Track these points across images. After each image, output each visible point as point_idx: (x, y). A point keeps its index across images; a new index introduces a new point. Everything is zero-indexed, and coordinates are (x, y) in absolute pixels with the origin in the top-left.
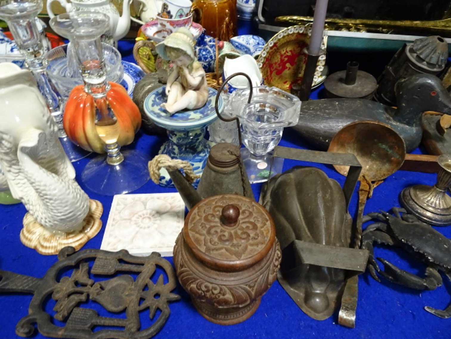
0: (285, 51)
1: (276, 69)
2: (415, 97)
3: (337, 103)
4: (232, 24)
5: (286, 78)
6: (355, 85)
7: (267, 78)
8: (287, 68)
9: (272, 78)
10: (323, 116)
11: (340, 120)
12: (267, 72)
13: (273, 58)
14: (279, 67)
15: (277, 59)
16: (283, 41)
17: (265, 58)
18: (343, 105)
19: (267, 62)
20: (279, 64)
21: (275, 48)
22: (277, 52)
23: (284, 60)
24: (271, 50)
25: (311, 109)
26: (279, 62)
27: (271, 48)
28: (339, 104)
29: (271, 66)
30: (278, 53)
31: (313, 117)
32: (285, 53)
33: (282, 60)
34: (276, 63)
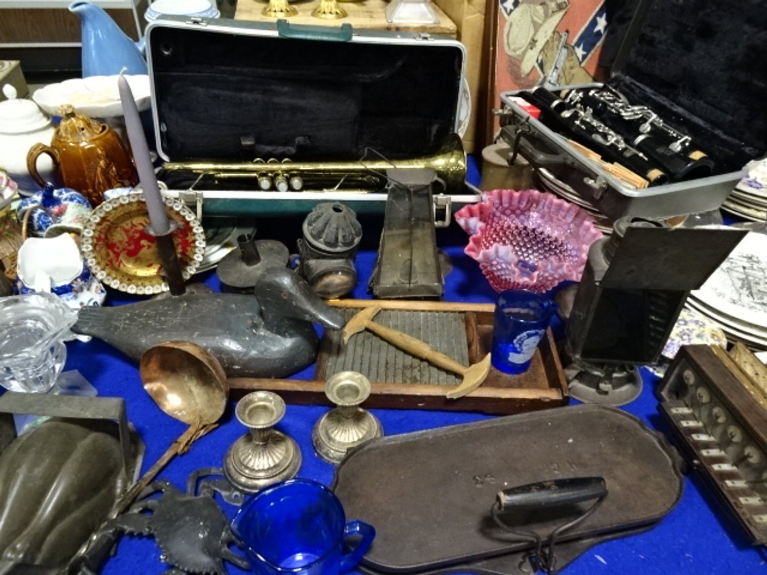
0: (130, 225)
1: (124, 249)
2: (268, 298)
3: (185, 304)
4: (114, 169)
5: (148, 260)
6: (259, 265)
7: (108, 263)
8: (144, 246)
9: (121, 262)
10: (155, 326)
11: (174, 333)
12: (108, 255)
13: (112, 235)
14: (130, 245)
15: (119, 237)
16: (120, 213)
17: (92, 238)
18: (191, 308)
19: (101, 243)
20: (127, 242)
21: (105, 224)
22: (116, 228)
23: (134, 236)
24: (99, 228)
25: (145, 314)
26: (126, 239)
27: (98, 224)
28: (187, 306)
29: (110, 246)
30: (119, 229)
31: (141, 328)
32: (132, 228)
33: (131, 238)
34: (121, 242)
